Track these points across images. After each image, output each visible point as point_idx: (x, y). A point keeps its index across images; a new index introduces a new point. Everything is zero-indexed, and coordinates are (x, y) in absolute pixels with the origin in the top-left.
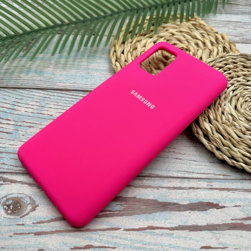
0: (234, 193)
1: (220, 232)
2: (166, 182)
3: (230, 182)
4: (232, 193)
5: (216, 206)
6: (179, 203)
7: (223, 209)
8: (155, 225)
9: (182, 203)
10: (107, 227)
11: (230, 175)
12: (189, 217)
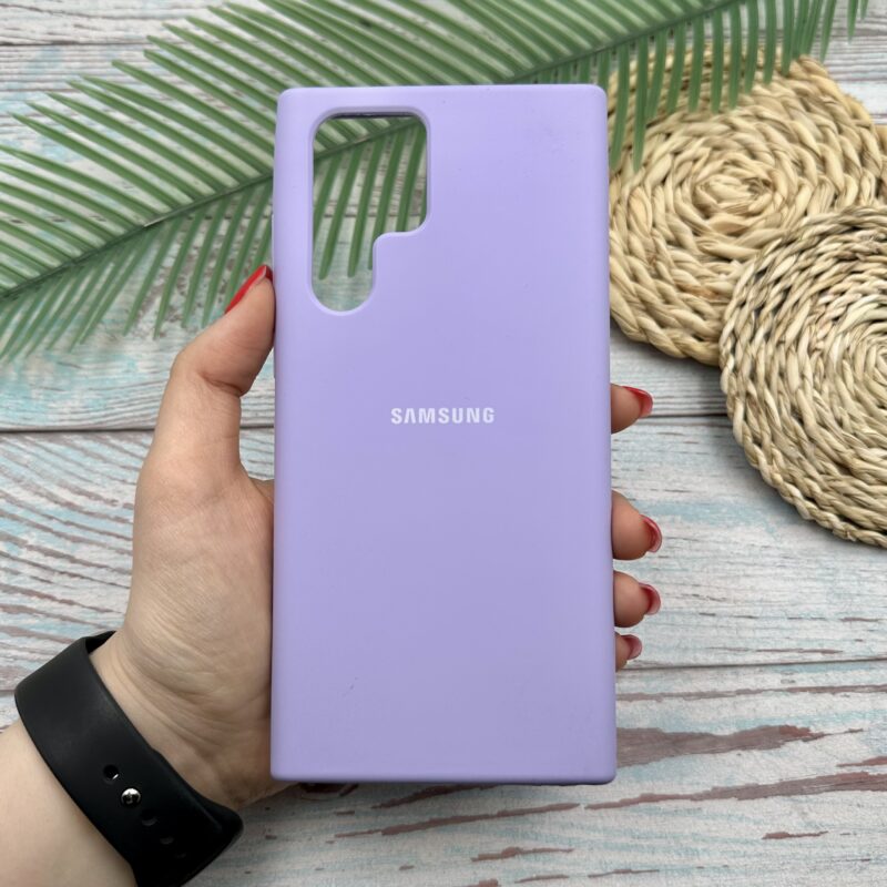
0: (848, 696)
1: (811, 797)
2: (680, 680)
3: (839, 669)
4: (843, 699)
5: (803, 735)
6: (714, 733)
7: (818, 741)
8: (657, 792)
9: (719, 733)
10: (547, 803)
11: (839, 649)
12: (738, 766)
